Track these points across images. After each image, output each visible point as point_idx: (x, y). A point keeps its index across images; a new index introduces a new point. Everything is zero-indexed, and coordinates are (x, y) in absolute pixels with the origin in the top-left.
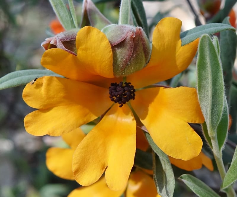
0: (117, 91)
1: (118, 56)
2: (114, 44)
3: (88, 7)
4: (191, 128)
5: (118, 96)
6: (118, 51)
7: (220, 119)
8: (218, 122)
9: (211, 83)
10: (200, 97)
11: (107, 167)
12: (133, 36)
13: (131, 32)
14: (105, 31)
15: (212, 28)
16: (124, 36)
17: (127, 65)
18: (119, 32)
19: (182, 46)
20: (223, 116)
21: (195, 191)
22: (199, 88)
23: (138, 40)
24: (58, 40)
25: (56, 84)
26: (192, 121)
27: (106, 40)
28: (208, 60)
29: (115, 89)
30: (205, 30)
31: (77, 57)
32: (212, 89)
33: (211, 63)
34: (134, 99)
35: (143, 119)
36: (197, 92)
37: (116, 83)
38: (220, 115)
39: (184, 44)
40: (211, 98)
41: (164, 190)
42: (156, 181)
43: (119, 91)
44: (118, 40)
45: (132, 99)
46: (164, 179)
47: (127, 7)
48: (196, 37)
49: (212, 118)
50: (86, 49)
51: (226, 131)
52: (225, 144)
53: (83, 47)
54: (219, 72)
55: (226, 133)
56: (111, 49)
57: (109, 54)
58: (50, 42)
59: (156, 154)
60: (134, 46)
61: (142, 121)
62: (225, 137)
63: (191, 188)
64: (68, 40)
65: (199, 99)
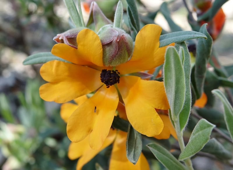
0: (106, 77)
1: (107, 52)
2: (104, 43)
3: (94, 9)
4: (157, 113)
5: (106, 80)
6: (107, 49)
7: (182, 109)
8: (179, 111)
9: (175, 83)
10: (166, 90)
11: (92, 130)
12: (117, 40)
13: (116, 37)
14: (103, 29)
15: (186, 35)
16: (111, 39)
17: (113, 59)
18: (110, 35)
19: (159, 47)
20: (184, 107)
21: (158, 157)
22: (165, 84)
23: (122, 43)
24: (64, 37)
25: (63, 67)
26: (158, 107)
27: (98, 40)
28: (173, 66)
29: (104, 75)
30: (181, 36)
31: (78, 50)
32: (175, 87)
33: (175, 68)
34: (119, 83)
35: (124, 98)
36: (164, 86)
37: (106, 70)
38: (181, 106)
39: (161, 46)
40: (174, 93)
41: (132, 153)
42: (127, 146)
43: (107, 77)
44: (107, 41)
45: (117, 83)
46: (134, 145)
47: (120, 14)
48: (172, 42)
49: (175, 108)
50: (84, 45)
51: (187, 118)
52: (185, 127)
53: (82, 43)
54: (181, 75)
55: (187, 119)
56: (102, 47)
57: (100, 50)
58: (59, 38)
59: (131, 125)
60: (119, 47)
61: (124, 100)
62: (186, 122)
63: (154, 155)
64: (73, 37)
65: (166, 92)
